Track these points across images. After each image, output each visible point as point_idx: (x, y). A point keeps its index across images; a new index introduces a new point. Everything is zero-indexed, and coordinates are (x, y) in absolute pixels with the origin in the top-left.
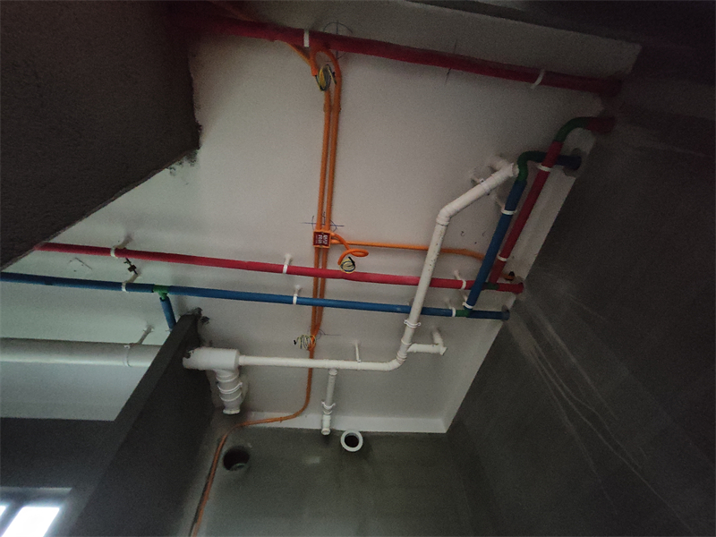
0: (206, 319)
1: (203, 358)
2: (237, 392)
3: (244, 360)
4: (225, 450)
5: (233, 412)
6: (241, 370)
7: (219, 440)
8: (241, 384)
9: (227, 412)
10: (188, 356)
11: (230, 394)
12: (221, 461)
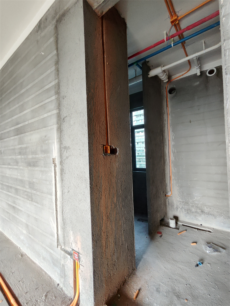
0: (148, 62)
1: (153, 73)
2: (165, 76)
3: (164, 68)
4: (168, 90)
5: (166, 81)
6: (164, 71)
7: (166, 88)
8: (165, 74)
9: (165, 82)
10: (149, 75)
11: (164, 78)
12: (168, 93)
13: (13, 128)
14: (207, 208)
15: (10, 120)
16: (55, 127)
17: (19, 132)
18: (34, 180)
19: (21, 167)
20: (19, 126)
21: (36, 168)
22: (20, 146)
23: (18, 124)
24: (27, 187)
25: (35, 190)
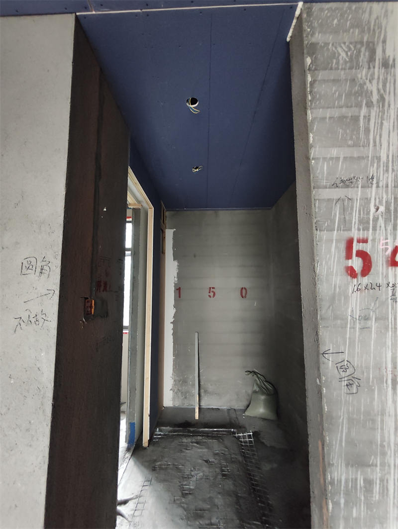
14: (211, 385)
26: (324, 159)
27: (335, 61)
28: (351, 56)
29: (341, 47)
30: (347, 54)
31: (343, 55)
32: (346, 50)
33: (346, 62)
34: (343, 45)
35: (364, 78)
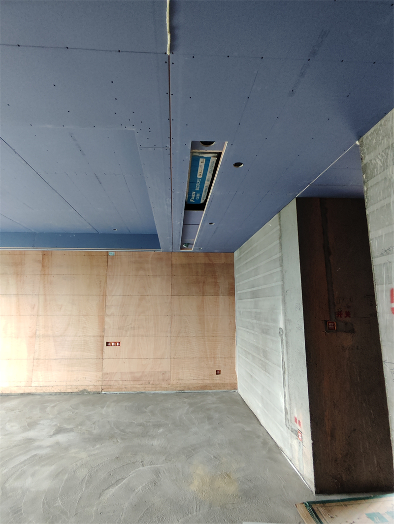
13: (250, 290)
15: (247, 281)
16: (281, 297)
17: (255, 295)
18: (267, 349)
19: (257, 333)
20: (255, 289)
21: (268, 337)
22: (255, 310)
23: (253, 287)
24: (262, 355)
25: (268, 360)
26: (376, 238)
27: (375, 170)
28: (383, 161)
29: (378, 158)
30: (381, 162)
31: (379, 163)
32: (380, 158)
33: (381, 167)
34: (379, 156)
35: (391, 173)
